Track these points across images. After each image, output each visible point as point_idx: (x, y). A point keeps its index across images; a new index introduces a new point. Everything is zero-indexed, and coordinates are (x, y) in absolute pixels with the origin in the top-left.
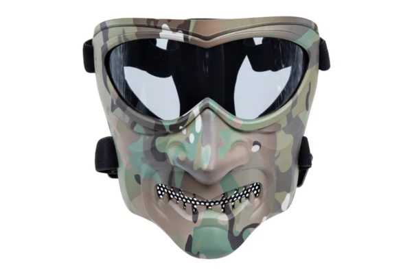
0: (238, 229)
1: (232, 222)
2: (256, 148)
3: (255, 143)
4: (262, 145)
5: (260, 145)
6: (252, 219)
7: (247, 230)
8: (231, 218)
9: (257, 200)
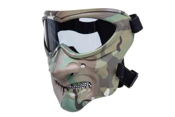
0: (80, 101)
1: (76, 97)
2: (83, 66)
3: (82, 64)
4: (86, 65)
5: (85, 65)
6: (87, 97)
7: (84, 102)
8: (76, 95)
9: (89, 89)
